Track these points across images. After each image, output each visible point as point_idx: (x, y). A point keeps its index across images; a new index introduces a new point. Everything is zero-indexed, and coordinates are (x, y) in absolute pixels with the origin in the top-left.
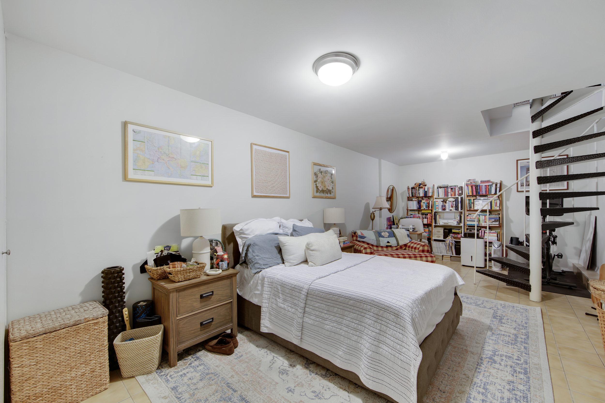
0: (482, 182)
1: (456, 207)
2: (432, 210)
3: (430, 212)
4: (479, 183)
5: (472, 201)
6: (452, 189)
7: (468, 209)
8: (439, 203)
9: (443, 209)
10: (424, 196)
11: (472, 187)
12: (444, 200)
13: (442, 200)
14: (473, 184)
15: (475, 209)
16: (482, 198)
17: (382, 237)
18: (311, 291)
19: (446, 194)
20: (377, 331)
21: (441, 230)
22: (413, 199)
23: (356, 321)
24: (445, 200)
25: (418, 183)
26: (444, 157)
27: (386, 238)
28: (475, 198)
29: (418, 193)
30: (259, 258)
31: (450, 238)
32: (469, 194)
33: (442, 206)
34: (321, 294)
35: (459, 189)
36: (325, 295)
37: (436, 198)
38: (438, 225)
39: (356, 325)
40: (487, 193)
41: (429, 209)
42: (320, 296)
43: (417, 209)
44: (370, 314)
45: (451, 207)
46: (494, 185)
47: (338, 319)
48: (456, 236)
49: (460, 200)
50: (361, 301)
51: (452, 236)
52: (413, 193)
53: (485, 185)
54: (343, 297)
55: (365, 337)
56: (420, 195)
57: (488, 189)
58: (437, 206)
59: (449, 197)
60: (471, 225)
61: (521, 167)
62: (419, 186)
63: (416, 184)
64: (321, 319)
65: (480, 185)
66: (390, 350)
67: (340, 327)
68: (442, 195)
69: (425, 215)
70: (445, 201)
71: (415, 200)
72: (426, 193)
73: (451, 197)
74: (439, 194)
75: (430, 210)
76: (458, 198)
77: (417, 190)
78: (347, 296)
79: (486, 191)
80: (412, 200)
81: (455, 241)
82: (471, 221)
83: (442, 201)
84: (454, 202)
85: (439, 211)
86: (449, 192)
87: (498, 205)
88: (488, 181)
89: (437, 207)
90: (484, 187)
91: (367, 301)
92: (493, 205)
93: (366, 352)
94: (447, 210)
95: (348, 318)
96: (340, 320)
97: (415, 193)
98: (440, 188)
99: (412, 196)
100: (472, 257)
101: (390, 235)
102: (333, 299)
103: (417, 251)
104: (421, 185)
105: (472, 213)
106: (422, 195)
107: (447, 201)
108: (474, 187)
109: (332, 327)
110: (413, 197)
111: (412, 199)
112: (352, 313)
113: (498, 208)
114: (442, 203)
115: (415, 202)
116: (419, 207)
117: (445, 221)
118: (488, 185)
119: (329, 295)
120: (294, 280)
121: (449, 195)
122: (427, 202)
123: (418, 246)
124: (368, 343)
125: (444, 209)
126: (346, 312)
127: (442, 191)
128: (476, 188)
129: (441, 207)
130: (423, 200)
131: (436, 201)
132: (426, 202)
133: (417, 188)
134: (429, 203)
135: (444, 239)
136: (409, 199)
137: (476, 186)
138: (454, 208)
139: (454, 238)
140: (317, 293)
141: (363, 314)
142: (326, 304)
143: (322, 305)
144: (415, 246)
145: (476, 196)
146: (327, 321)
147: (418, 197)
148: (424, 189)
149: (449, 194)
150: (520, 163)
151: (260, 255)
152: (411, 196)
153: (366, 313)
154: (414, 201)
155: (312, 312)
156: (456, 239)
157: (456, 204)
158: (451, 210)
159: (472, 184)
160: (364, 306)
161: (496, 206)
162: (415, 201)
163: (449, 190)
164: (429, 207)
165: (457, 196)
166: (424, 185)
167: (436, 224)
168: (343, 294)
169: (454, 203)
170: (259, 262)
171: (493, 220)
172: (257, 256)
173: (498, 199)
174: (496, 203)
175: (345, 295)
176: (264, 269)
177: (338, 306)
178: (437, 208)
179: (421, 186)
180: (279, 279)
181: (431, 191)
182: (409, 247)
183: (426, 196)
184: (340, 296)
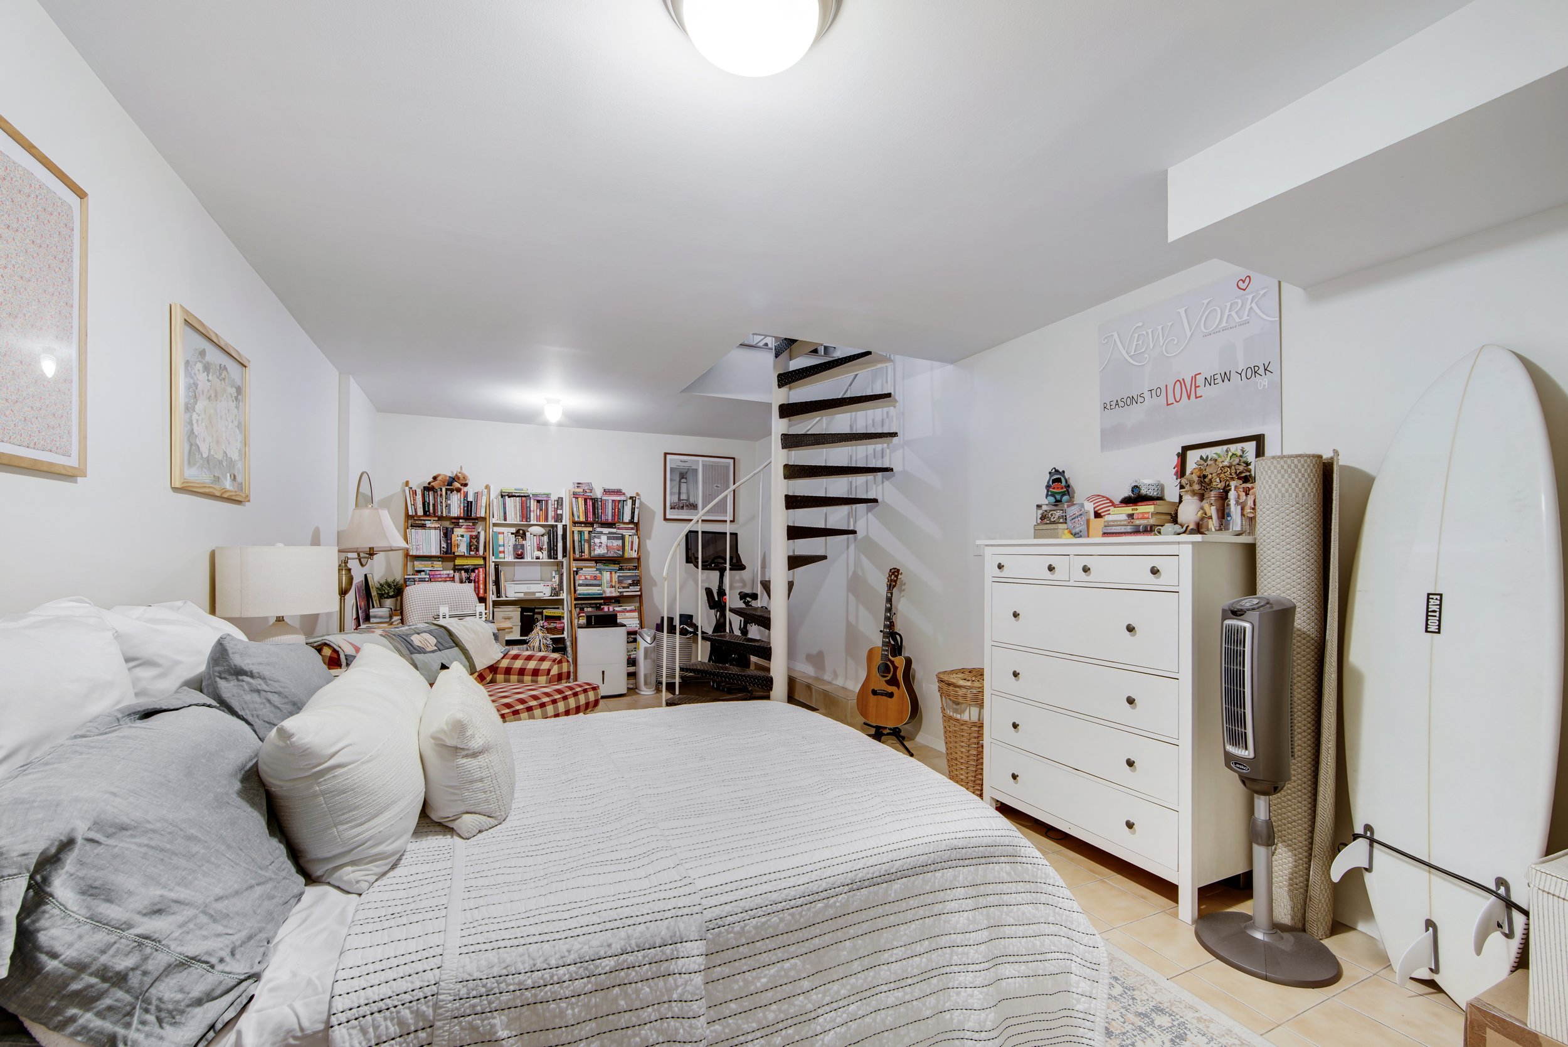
0: (607, 492)
1: (549, 551)
2: (485, 559)
3: (481, 562)
4: (598, 493)
5: (586, 536)
6: (538, 501)
7: (577, 556)
8: (506, 539)
9: (518, 555)
10: (462, 515)
11: (586, 500)
12: (518, 531)
13: (514, 530)
14: (589, 494)
15: (592, 554)
16: (606, 530)
17: (420, 653)
18: (720, 933)
19: (525, 513)
20: (984, 935)
21: (515, 613)
22: (428, 524)
23: (921, 945)
24: (521, 532)
25: (446, 476)
26: (553, 415)
27: (433, 652)
28: (591, 529)
29: (444, 505)
30: (179, 918)
31: (540, 633)
32: (579, 517)
33: (515, 547)
34: (775, 919)
35: (558, 504)
36: (792, 915)
37: (495, 525)
38: (504, 598)
39: (924, 960)
40: (616, 519)
41: (476, 557)
42: (771, 932)
43: (438, 554)
44: (958, 896)
45: (536, 550)
46: (630, 502)
47: (860, 981)
48: (552, 625)
49: (560, 532)
50: (925, 868)
51: (543, 627)
52: (429, 504)
53: (613, 501)
54: (867, 883)
55: (961, 978)
56: (449, 512)
57: (618, 509)
58: (500, 546)
59: (532, 523)
60: (589, 594)
61: (671, 468)
62: (450, 484)
63: (439, 478)
64: (790, 1031)
65: (604, 498)
66: (1023, 967)
67: (874, 1003)
68: (514, 517)
69: (466, 571)
70: (520, 534)
71: (433, 526)
72: (469, 506)
73: (535, 523)
74: (505, 513)
75: (480, 557)
76: (557, 526)
77: (441, 495)
78: (877, 874)
79: (613, 515)
80: (423, 526)
81: (551, 639)
82: (587, 585)
83: (512, 534)
84: (542, 535)
85: (506, 560)
86: (532, 509)
87: (636, 547)
88: (619, 492)
89: (501, 549)
90: (610, 504)
91: (939, 860)
92: (626, 548)
93: (979, 1023)
94: (528, 559)
95: (895, 951)
96: (870, 979)
97: (434, 505)
98: (509, 497)
99: (425, 512)
100: (603, 672)
101: (440, 640)
102: (831, 912)
103: (542, 679)
104: (455, 484)
105: (583, 565)
106: (456, 510)
107: (528, 534)
108: (590, 503)
109: (844, 1029)
110: (429, 516)
111: (423, 522)
112: (905, 926)
113: (635, 555)
114: (514, 539)
115: (433, 531)
116: (447, 549)
117: (524, 588)
118: (619, 501)
119: (809, 909)
120: (591, 929)
121: (532, 518)
122: (471, 533)
123: (545, 665)
124: (976, 991)
125: (520, 556)
126: (886, 934)
127: (515, 507)
128: (594, 505)
129: (511, 549)
130: (460, 527)
131: (499, 533)
132: (467, 535)
133: (444, 490)
134: (477, 537)
135: (521, 636)
136: (414, 522)
137: (595, 501)
138: (545, 553)
139: (549, 631)
140: (756, 927)
141: (937, 909)
142: (804, 950)
143: (787, 965)
144: (532, 665)
145: (592, 524)
146: (821, 1019)
147: (441, 518)
148: (466, 495)
149: (532, 514)
150: (671, 460)
151: (181, 893)
152: (420, 512)
153: (947, 898)
154: (430, 528)
155: (746, 1027)
156: (553, 634)
157: (549, 543)
158: (538, 558)
159: (587, 494)
160: (935, 878)
161: (632, 550)
162: (435, 528)
163: (533, 505)
164: (477, 549)
165: (551, 522)
166: (462, 482)
167: (499, 597)
168: (860, 875)
169: (546, 538)
170: (191, 950)
171: (630, 582)
172: (159, 912)
173: (635, 535)
174: (632, 542)
175: (870, 876)
176: (256, 977)
177: (852, 931)
178: (500, 552)
179: (457, 485)
180: (476, 975)
181: (483, 501)
182: (508, 671)
183: (469, 515)
184: (855, 887)
